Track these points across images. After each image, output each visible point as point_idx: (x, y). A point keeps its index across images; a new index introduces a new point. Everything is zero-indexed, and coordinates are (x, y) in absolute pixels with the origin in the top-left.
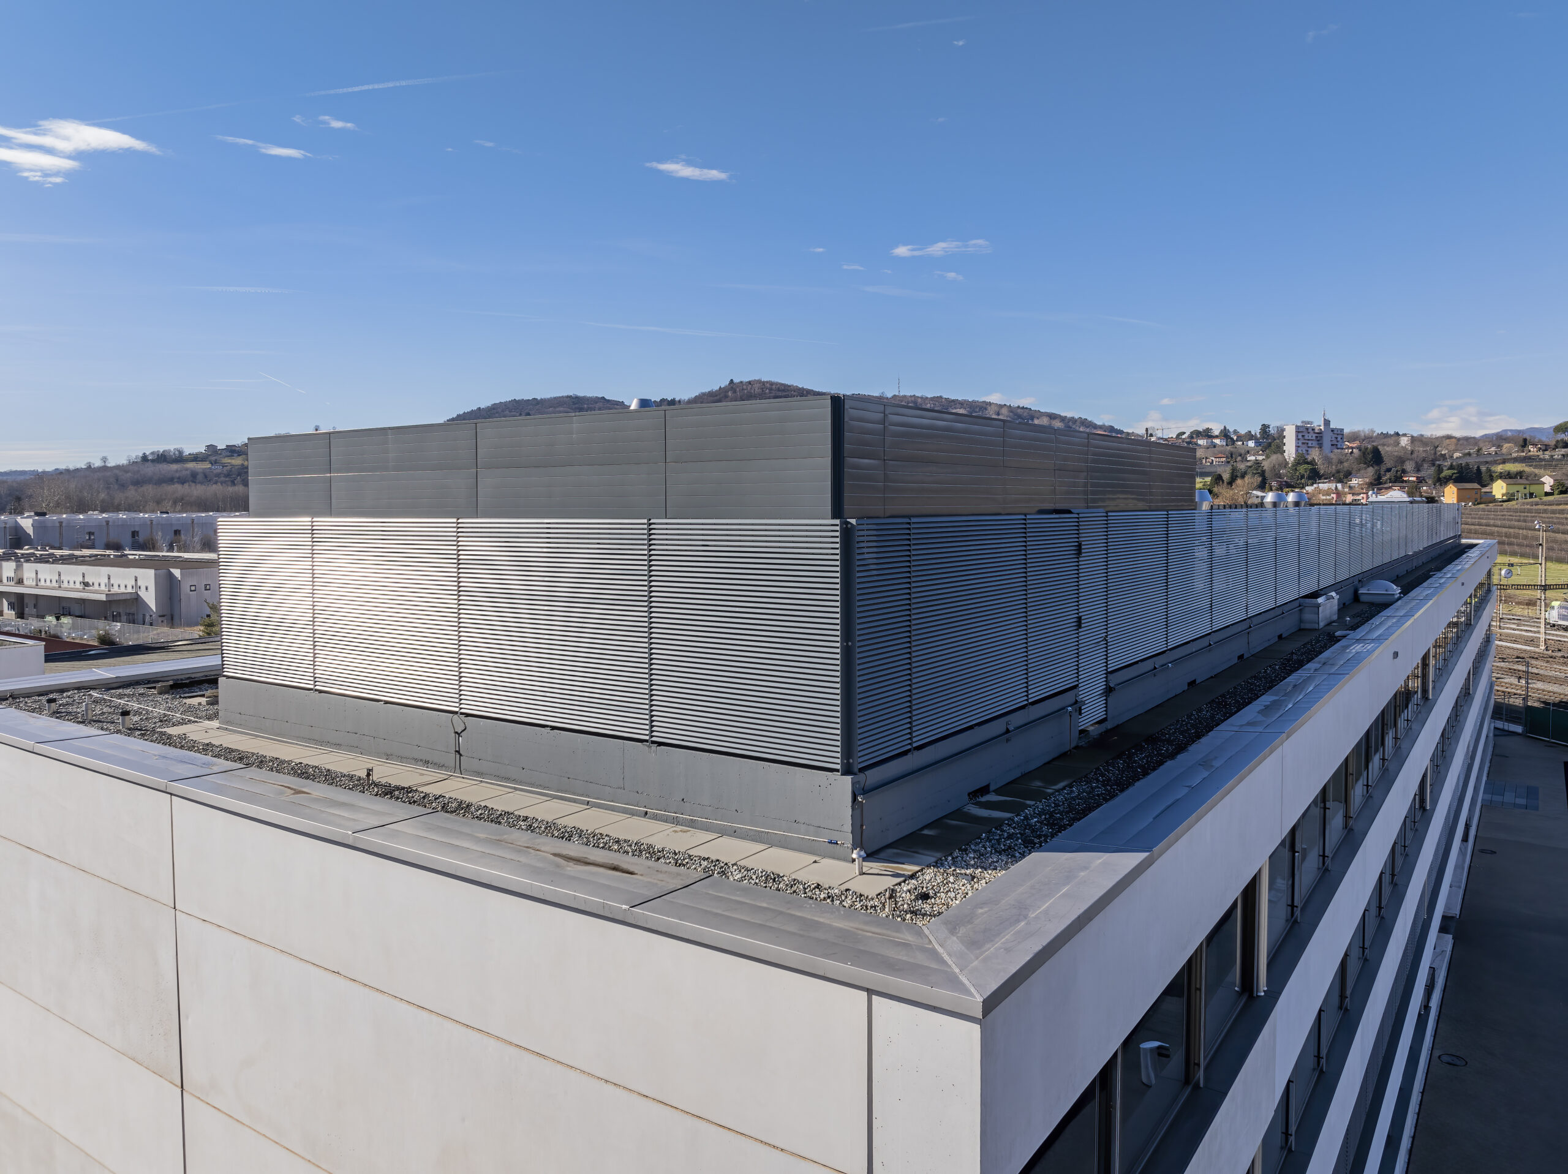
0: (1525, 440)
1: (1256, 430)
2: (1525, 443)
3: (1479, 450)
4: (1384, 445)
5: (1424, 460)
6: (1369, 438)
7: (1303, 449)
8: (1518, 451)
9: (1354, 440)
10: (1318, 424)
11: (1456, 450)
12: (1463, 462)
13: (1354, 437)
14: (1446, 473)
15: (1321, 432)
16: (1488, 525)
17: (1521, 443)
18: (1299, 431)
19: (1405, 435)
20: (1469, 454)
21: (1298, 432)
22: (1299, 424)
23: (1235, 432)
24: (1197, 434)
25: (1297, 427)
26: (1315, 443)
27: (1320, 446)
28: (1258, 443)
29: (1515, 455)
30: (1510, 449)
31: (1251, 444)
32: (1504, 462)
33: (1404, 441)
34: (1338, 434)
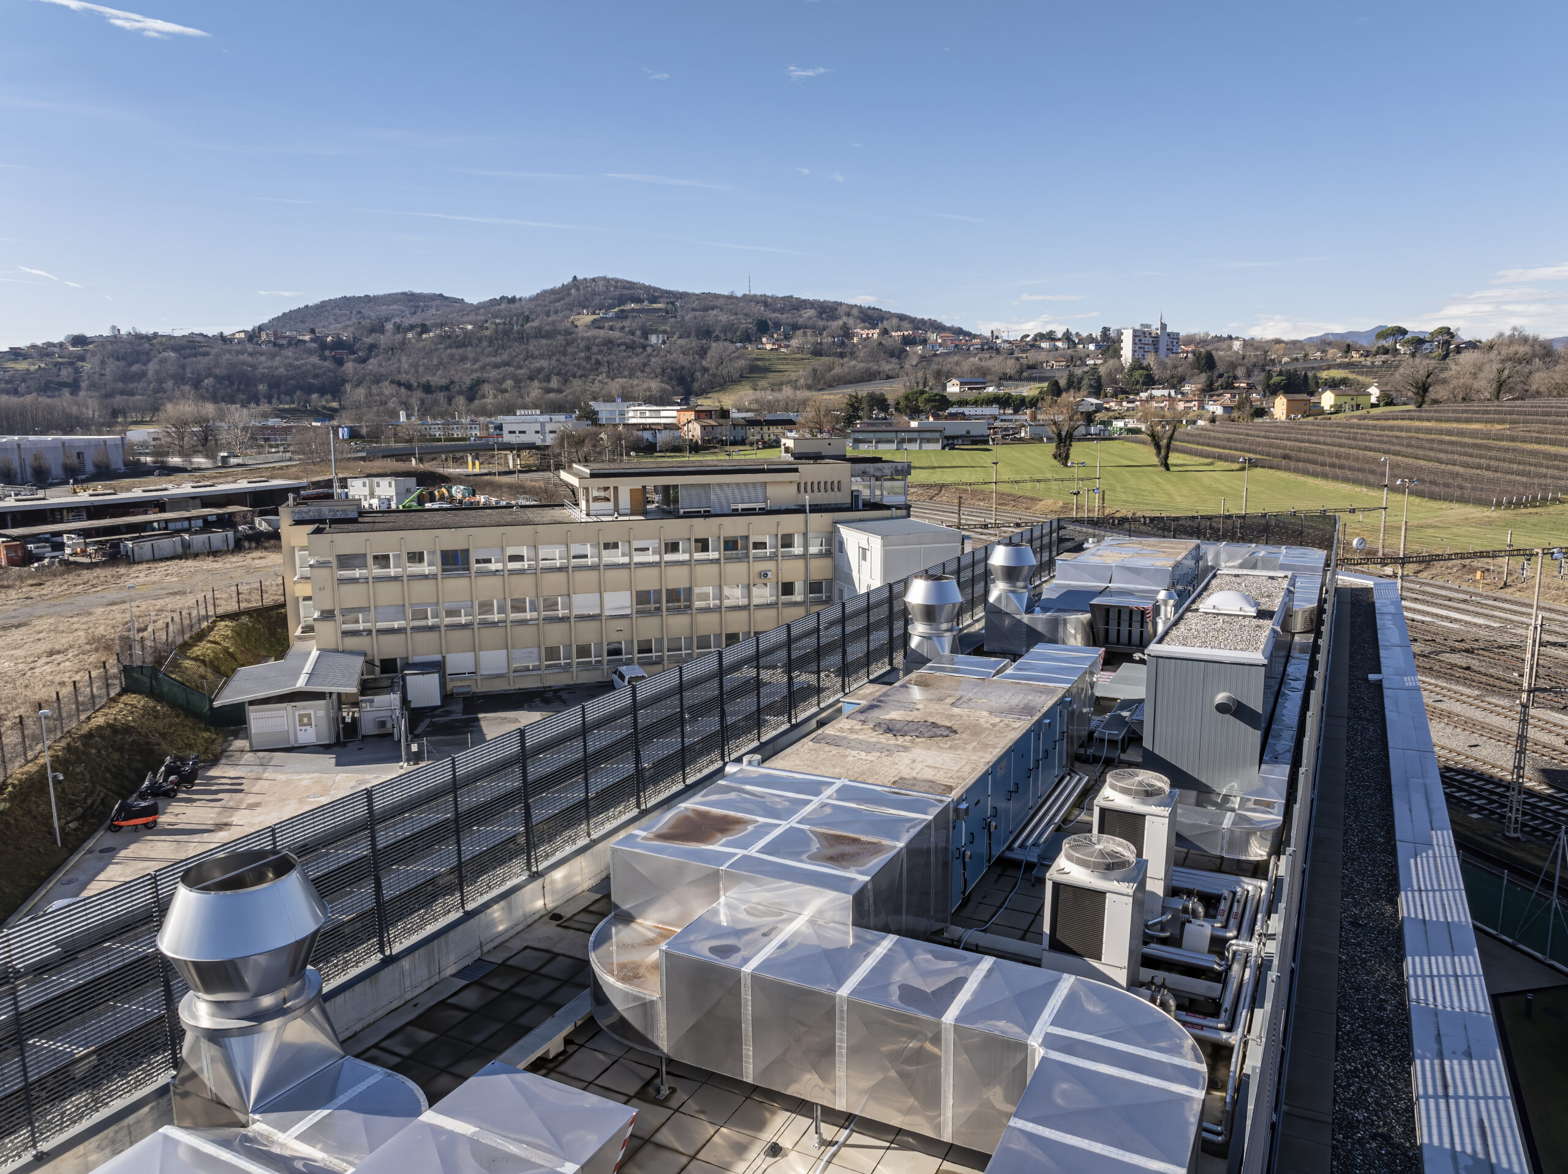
0: (1349, 346)
1: (1097, 333)
2: (1348, 349)
3: (1306, 355)
4: (1217, 350)
5: (1254, 366)
6: (1204, 342)
7: (1139, 355)
8: (1341, 357)
9: (1190, 344)
10: (1155, 327)
11: (1284, 355)
12: (1291, 367)
13: (1189, 340)
14: (1276, 379)
15: (1157, 337)
16: (1318, 443)
17: (1345, 348)
18: (1136, 334)
19: (1237, 338)
20: (1297, 359)
21: (1134, 336)
22: (1138, 327)
23: (1077, 334)
24: (1041, 337)
25: (1135, 331)
26: (1151, 348)
27: (1156, 351)
28: (1098, 346)
29: (1338, 361)
30: (1335, 354)
31: (1092, 347)
32: (1329, 368)
33: (1237, 345)
34: (1174, 338)
